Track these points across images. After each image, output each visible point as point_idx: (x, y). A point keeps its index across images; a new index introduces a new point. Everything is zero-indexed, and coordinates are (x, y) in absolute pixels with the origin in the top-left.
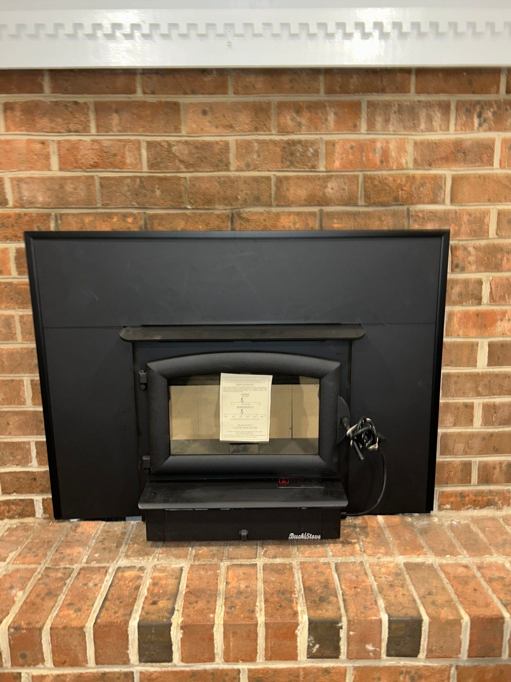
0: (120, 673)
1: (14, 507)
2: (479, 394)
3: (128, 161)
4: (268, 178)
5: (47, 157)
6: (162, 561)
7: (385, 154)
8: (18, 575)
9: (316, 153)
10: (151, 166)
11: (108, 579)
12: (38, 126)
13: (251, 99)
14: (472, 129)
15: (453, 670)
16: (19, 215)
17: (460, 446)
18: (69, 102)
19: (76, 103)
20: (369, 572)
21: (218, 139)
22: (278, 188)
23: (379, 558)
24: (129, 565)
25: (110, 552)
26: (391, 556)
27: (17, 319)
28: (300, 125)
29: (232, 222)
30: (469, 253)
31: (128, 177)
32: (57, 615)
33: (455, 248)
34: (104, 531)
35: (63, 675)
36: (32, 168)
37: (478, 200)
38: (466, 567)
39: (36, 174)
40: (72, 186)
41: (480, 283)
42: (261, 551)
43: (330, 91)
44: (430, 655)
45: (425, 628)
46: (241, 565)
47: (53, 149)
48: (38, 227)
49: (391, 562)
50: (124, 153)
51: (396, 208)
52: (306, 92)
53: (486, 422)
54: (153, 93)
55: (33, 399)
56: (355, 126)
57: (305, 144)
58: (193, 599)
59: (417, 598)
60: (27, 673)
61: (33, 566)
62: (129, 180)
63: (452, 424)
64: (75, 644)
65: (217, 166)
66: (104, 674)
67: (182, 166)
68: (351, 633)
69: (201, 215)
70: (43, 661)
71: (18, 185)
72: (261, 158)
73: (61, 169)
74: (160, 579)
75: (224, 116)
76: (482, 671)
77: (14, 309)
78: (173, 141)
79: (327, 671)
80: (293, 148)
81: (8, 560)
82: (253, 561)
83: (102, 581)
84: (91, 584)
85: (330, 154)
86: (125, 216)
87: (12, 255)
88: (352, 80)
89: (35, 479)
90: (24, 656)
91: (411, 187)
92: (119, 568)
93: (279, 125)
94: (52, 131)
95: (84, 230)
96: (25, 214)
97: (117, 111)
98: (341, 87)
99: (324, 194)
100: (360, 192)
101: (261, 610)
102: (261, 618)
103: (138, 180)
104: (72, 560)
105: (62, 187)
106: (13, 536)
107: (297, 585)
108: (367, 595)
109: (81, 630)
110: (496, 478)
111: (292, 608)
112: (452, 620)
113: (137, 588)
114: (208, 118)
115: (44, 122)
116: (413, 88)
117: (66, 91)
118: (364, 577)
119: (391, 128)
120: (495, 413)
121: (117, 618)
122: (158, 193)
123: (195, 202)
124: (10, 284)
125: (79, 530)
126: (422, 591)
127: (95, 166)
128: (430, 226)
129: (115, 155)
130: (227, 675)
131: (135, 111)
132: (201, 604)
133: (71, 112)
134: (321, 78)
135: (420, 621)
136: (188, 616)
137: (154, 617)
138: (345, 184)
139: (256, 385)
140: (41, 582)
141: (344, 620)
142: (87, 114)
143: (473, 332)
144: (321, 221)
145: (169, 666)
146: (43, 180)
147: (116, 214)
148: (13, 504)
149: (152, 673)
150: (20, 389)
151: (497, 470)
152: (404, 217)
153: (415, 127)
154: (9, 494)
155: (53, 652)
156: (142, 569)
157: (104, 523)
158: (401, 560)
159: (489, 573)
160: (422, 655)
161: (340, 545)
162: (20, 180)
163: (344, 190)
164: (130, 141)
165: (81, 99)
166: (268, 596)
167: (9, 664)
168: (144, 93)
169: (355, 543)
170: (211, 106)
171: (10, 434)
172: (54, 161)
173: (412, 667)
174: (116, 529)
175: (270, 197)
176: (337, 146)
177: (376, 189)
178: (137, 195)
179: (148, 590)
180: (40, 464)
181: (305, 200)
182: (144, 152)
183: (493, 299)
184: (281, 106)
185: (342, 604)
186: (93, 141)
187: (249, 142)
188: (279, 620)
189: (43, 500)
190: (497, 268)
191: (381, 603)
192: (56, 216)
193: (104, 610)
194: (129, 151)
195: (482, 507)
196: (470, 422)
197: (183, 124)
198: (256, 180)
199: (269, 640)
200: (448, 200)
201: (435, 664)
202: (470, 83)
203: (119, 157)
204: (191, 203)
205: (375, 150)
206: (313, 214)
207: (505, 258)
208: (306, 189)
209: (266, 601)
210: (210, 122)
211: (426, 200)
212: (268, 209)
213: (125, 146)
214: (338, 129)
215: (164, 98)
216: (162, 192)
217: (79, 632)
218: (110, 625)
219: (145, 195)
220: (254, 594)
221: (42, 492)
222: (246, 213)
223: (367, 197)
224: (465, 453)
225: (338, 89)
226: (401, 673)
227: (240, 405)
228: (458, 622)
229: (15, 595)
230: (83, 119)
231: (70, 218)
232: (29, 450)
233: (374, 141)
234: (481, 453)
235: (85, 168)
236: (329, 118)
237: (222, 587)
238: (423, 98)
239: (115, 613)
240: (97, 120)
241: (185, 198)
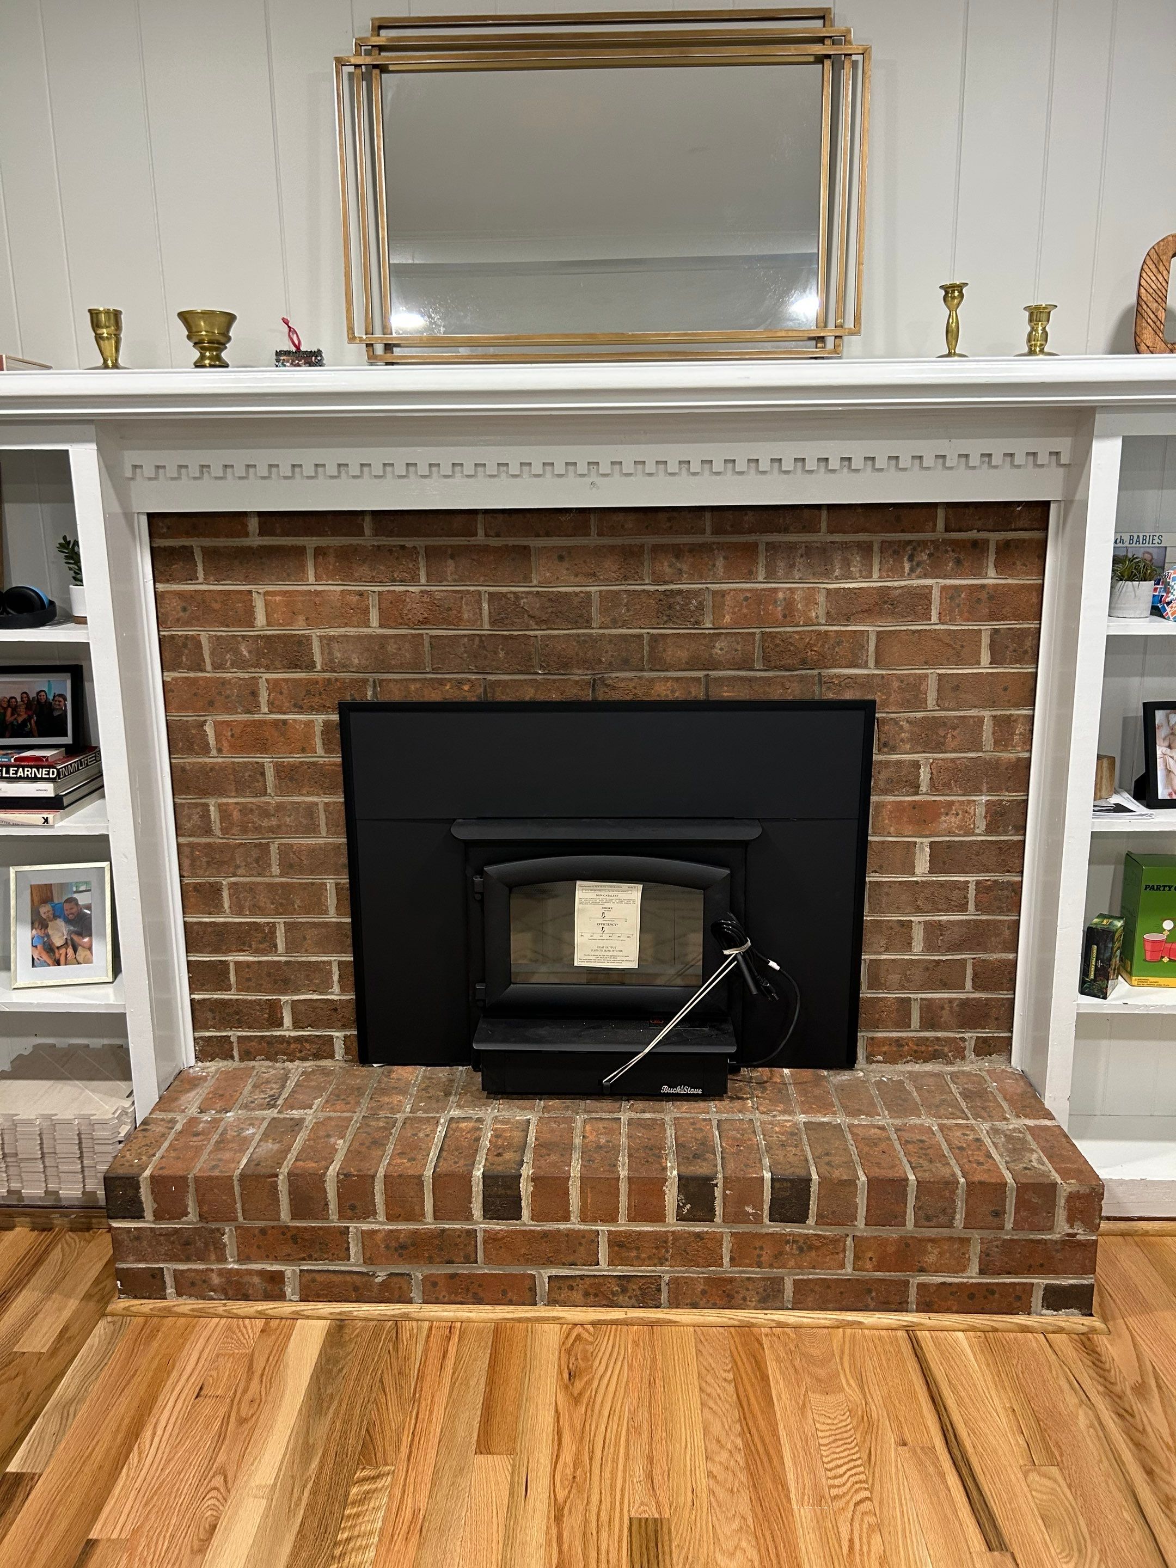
0: (461, 1231)
1: (307, 1046)
2: (919, 910)
3: (466, 616)
4: (640, 636)
5: (366, 611)
6: (503, 1113)
7: (789, 605)
8: (333, 1123)
9: (701, 606)
10: (493, 622)
11: (441, 1131)
12: (356, 575)
13: (618, 541)
14: (902, 576)
15: (849, 1241)
16: (329, 680)
17: (895, 978)
18: (395, 546)
19: (403, 547)
20: (759, 1130)
21: (577, 589)
22: (652, 649)
23: (774, 1116)
24: (463, 1116)
25: (438, 1101)
26: (790, 1114)
27: (321, 807)
28: (680, 571)
29: (594, 690)
30: (901, 727)
31: (465, 636)
32: (389, 1164)
33: (884, 721)
34: (424, 1077)
35: (397, 1230)
36: (346, 625)
37: (911, 663)
38: (882, 1128)
39: (351, 631)
40: (395, 646)
41: (916, 765)
42: (626, 1105)
43: (717, 531)
44: (822, 1219)
45: (814, 1188)
46: (601, 1119)
47: (373, 601)
48: (351, 695)
49: (789, 1121)
50: (461, 607)
51: (803, 672)
52: (687, 532)
53: (930, 947)
54: (498, 535)
55: (337, 908)
56: (751, 572)
57: (687, 595)
58: (544, 1151)
59: (810, 1158)
60: (355, 1227)
61: (348, 1114)
62: (466, 639)
63: (883, 949)
64: (412, 1194)
65: (577, 622)
66: (443, 1231)
67: (532, 622)
68: (728, 1192)
69: (554, 681)
70: (375, 1213)
71: (328, 644)
72: (631, 613)
73: (381, 626)
74: (504, 1130)
75: (585, 562)
76: (882, 1243)
77: (318, 795)
78: (522, 592)
79: (699, 1236)
80: (672, 600)
81: (314, 1107)
82: (616, 1115)
83: (434, 1131)
84: (421, 1135)
85: (718, 609)
86: (460, 682)
87: (318, 729)
88: (746, 518)
89: (336, 1010)
90: (353, 1208)
91: (823, 646)
92: (452, 1119)
93: (654, 573)
94: (373, 580)
95: (409, 699)
96: (337, 680)
97: (452, 557)
98: (732, 526)
99: (711, 655)
100: (758, 653)
101: (624, 1165)
102: (623, 1173)
103: (477, 639)
104: (392, 1108)
105: (382, 647)
106: (312, 1080)
107: (668, 1142)
108: (750, 1153)
109: (419, 1180)
110: (945, 1022)
111: (660, 1164)
112: (846, 1181)
113: (477, 1140)
114: (566, 564)
115: (364, 570)
116: (824, 525)
117: (391, 534)
118: (751, 1136)
119: (797, 575)
120: (942, 935)
121: (460, 1167)
122: (502, 654)
123: (548, 666)
124: (315, 764)
125: (394, 1075)
126: (819, 1151)
127: (425, 622)
128: (848, 695)
129: (450, 609)
130: (584, 1237)
131: (475, 557)
132: (554, 1158)
133: (397, 558)
134: (708, 515)
135: (809, 1180)
136: (540, 1168)
137: (500, 1168)
138: (738, 643)
139: (622, 896)
140: (361, 1131)
141: (720, 1176)
142: (416, 560)
143: (908, 829)
144: (707, 689)
145: (517, 1225)
146: (360, 638)
147: (450, 680)
148: (306, 1041)
149: (498, 1232)
150: (322, 894)
151: (945, 1013)
152: (814, 684)
153: (827, 574)
154: (302, 1028)
155: (387, 1204)
156: (480, 1120)
157: (424, 1068)
158: (802, 1118)
159: (907, 1136)
160: (811, 1221)
161: (727, 1102)
162: (331, 639)
163: (736, 650)
164: (468, 592)
165: (409, 542)
166: (632, 1151)
167: (335, 1217)
168: (486, 535)
169: (747, 1099)
170: (569, 550)
171: (306, 951)
172: (374, 616)
173: (800, 1235)
174: (441, 1075)
175: (642, 659)
176: (728, 597)
177: (778, 649)
178: (475, 657)
179: (490, 1141)
180: (343, 990)
181: (687, 663)
182: (485, 606)
183: (935, 787)
184: (656, 549)
185: (719, 1161)
186: (421, 592)
187: (617, 593)
188: (644, 1174)
189: (345, 1037)
190: (939, 747)
191: (766, 1162)
192: (374, 681)
193: (442, 1160)
194: (467, 604)
195: (926, 1061)
196: (908, 945)
197: (534, 572)
198: (624, 638)
199: (632, 1198)
200: (871, 663)
201: (828, 1232)
202: (898, 519)
203: (454, 612)
204: (541, 667)
205: (776, 602)
206: (698, 680)
207: (949, 736)
208: (688, 650)
209: (630, 1156)
210: (568, 569)
211: (843, 663)
212: (639, 674)
213: (462, 598)
214: (729, 578)
215: (512, 541)
216: (507, 653)
217: (417, 1181)
218: (451, 1175)
219: (486, 658)
220: (616, 1149)
221: (344, 1027)
222: (612, 679)
223: (766, 658)
224: (902, 987)
225: (729, 529)
226: (788, 1242)
227: (601, 921)
228: (852, 1183)
229: (335, 1143)
230: (411, 566)
231: (391, 685)
232: (330, 973)
233: (775, 590)
234: (923, 987)
235: (412, 625)
236: (717, 563)
237: (578, 1141)
238: (838, 538)
239: (456, 1163)
240: (428, 567)
241: (535, 661)
